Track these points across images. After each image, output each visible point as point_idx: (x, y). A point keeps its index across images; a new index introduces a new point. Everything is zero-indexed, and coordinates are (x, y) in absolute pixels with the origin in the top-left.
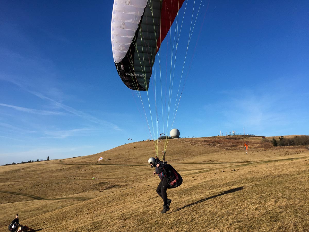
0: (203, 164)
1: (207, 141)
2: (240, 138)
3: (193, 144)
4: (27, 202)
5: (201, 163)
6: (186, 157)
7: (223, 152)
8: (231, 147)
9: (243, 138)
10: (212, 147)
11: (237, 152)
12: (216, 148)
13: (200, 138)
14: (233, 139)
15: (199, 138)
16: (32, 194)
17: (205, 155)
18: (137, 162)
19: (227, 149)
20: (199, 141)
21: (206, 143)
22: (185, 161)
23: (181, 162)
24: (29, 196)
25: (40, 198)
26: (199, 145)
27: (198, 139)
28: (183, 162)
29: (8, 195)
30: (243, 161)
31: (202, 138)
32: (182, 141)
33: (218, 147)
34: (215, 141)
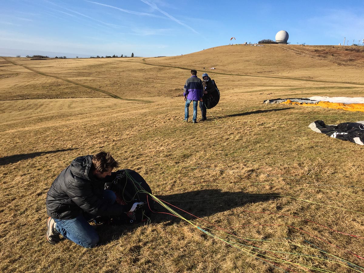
0: (297, 80)
1: (319, 51)
3: (298, 54)
4: (105, 99)
5: (295, 79)
6: (283, 70)
8: (346, 61)
10: (321, 59)
11: (350, 69)
12: (326, 61)
13: (312, 46)
14: (354, 51)
15: (310, 46)
16: (110, 91)
17: (308, 69)
18: (223, 70)
19: (340, 64)
20: (307, 50)
21: (316, 54)
22: (280, 74)
23: (274, 76)
24: (107, 94)
25: (116, 96)
26: (307, 55)
27: (307, 48)
29: (89, 90)
31: (314, 46)
32: (285, 48)
33: (330, 60)
34: (328, 52)
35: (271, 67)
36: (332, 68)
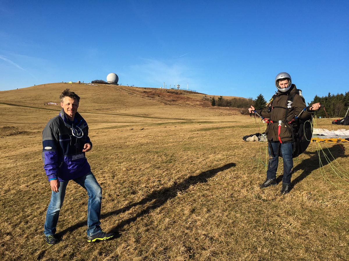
0: (135, 117)
1: (147, 92)
2: (181, 93)
3: (130, 94)
5: (133, 116)
6: (120, 108)
7: (161, 106)
8: (170, 101)
9: (184, 94)
10: (151, 99)
11: (175, 108)
12: (155, 101)
13: (140, 88)
14: (174, 94)
15: (139, 88)
17: (141, 107)
19: (166, 104)
20: (138, 91)
21: (145, 94)
22: (118, 112)
23: (113, 113)
26: (138, 95)
28: (114, 113)
30: (177, 117)
31: (142, 88)
32: (118, 89)
33: (157, 100)
34: (155, 93)
35: (108, 104)
36: (161, 107)
